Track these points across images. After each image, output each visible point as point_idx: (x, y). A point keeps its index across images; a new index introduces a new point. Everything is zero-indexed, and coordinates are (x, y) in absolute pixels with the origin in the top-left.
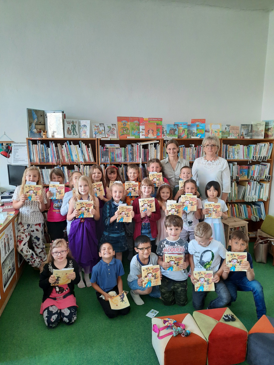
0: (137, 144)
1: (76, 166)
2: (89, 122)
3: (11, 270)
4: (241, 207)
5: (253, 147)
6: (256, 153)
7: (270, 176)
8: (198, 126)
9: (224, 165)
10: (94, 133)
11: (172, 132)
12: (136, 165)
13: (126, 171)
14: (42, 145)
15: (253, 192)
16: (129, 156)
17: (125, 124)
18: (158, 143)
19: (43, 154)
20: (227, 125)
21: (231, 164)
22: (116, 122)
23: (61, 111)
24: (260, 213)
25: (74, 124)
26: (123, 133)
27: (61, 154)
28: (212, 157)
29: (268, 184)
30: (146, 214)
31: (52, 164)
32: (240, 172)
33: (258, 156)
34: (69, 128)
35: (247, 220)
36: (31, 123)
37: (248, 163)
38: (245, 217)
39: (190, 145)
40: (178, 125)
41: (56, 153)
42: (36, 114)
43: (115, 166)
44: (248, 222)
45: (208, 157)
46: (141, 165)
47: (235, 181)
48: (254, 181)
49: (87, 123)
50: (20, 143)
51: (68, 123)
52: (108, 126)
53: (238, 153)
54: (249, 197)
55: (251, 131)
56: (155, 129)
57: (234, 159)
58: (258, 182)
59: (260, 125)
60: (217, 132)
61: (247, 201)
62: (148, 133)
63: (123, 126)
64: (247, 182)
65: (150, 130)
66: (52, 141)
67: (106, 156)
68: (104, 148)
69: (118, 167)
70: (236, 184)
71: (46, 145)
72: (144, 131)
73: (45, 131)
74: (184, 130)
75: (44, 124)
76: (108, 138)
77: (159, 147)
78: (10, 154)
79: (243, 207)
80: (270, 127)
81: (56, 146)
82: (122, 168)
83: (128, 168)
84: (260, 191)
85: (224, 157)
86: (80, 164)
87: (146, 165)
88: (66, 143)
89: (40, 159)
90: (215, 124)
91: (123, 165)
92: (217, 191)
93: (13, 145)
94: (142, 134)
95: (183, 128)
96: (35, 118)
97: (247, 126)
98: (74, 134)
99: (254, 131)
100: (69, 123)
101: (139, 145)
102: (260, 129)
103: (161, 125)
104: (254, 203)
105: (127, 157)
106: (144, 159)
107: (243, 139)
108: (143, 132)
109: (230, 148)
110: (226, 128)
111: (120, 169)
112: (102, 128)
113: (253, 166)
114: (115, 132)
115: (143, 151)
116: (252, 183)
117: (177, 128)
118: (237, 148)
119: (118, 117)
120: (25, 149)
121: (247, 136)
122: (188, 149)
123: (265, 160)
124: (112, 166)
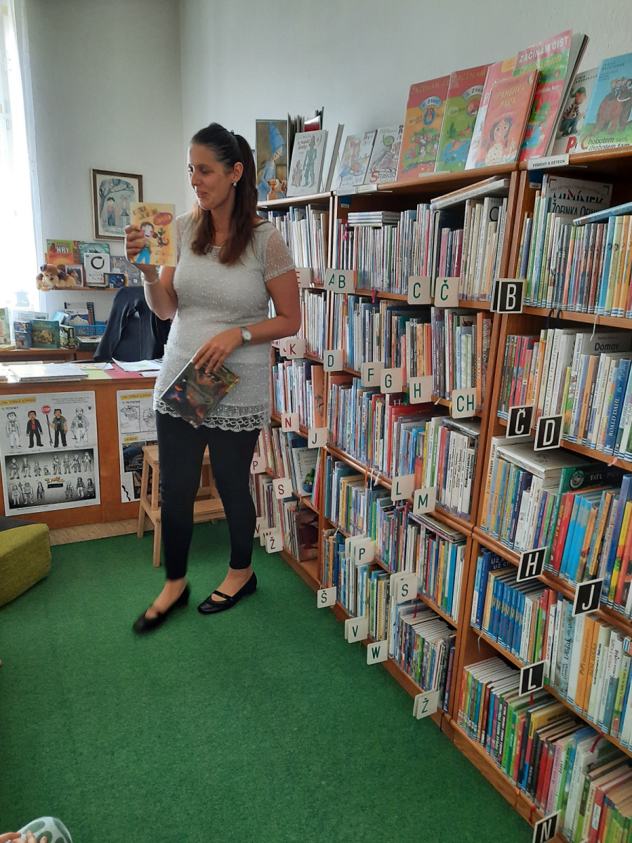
10: (340, 171)
17: (430, 111)
25: (315, 147)
42: (282, 133)
52: (386, 135)
56: (521, 110)
62: (489, 141)
63: (420, 127)
65: (502, 123)
96: (277, 145)
98: (307, 183)
100: (302, 145)
101: (431, 210)
112: (365, 150)
115: (446, 240)
119: (413, 87)
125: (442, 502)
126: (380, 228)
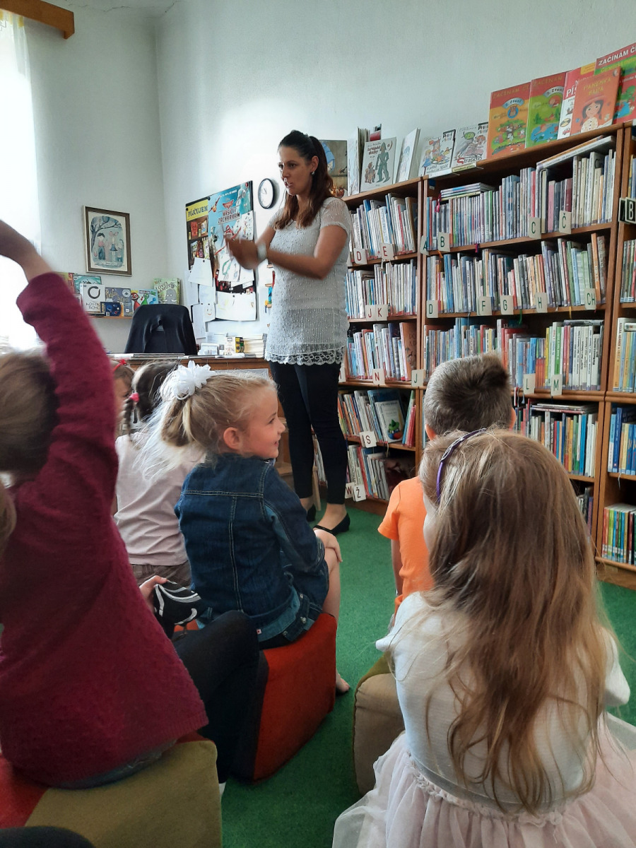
25: (386, 151)
26: (503, 144)
42: (332, 150)
51: (371, 152)
52: (467, 131)
56: (611, 94)
62: (581, 119)
63: (505, 120)
65: (593, 105)
67: (443, 229)
68: (438, 204)
72: (570, 116)
88: (361, 205)
91: (487, 253)
94: (565, 128)
96: (329, 160)
98: (381, 179)
101: (538, 167)
105: (499, 221)
106: (555, 220)
108: (568, 121)
112: (446, 145)
114: (485, 147)
115: (553, 190)
119: (493, 93)
125: (570, 385)
126: (479, 195)
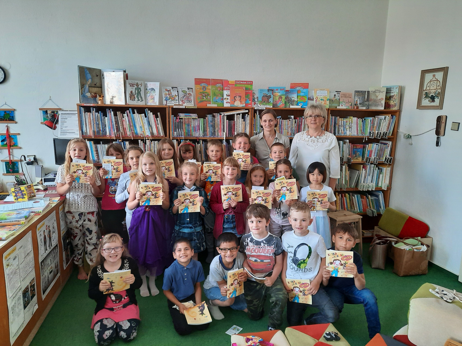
0: (220, 114)
1: (141, 141)
2: (158, 84)
3: (53, 272)
4: (354, 197)
5: (370, 120)
6: (373, 127)
7: (391, 158)
8: (298, 91)
9: (331, 142)
10: (164, 99)
11: (266, 99)
12: (219, 141)
13: (206, 149)
14: (97, 114)
15: (370, 178)
16: (209, 130)
17: (204, 87)
18: (248, 113)
19: (98, 125)
20: (336, 91)
21: (341, 142)
22: (192, 85)
23: (122, 70)
24: (378, 206)
25: (139, 87)
26: (202, 100)
27: (121, 126)
28: (316, 132)
29: (389, 169)
30: (230, 204)
31: (110, 138)
32: (353, 153)
33: (377, 132)
34: (131, 92)
35: (361, 214)
36: (83, 85)
37: (364, 141)
38: (359, 211)
39: (289, 116)
40: (273, 90)
41: (116, 124)
42: (90, 73)
43: (191, 143)
44: (362, 217)
45: (311, 131)
46: (224, 141)
47: (346, 163)
48: (371, 164)
49: (156, 85)
50: (70, 111)
51: (130, 86)
52: (183, 90)
53: (350, 128)
54: (365, 184)
55: (368, 100)
56: (243, 95)
57: (345, 135)
58: (375, 166)
59: (380, 91)
60: (324, 100)
61: (362, 190)
62: (234, 100)
63: (202, 91)
64: (362, 166)
65: (237, 96)
66: (109, 108)
67: (180, 129)
68: (177, 119)
69: (195, 144)
70: (347, 168)
71: (102, 113)
72: (229, 97)
73: (101, 94)
74: (281, 97)
75: (101, 87)
76: (183, 105)
77: (248, 118)
78: (57, 125)
79: (356, 198)
80: (392, 94)
81: (115, 115)
82: (201, 145)
83: (209, 144)
84: (378, 178)
85: (333, 132)
86: (147, 139)
87: (231, 141)
88: (128, 111)
89: (94, 131)
90: (321, 90)
91: (201, 142)
92: (322, 176)
93: (60, 112)
94: (227, 101)
95: (279, 94)
96: (88, 78)
97: (363, 93)
98: (139, 100)
99: (371, 99)
100: (132, 85)
101: (222, 115)
102: (379, 98)
103: (251, 90)
104: (371, 193)
105: (207, 131)
106: (229, 133)
107: (357, 110)
108: (228, 99)
109: (341, 121)
110: (335, 95)
111: (198, 146)
112: (174, 93)
113: (369, 144)
114: (192, 98)
115: (228, 123)
116: (368, 166)
117: (271, 95)
118: (349, 122)
119: (195, 79)
120: (76, 118)
121: (362, 106)
122: (285, 122)
123: (385, 137)
124: (186, 142)
